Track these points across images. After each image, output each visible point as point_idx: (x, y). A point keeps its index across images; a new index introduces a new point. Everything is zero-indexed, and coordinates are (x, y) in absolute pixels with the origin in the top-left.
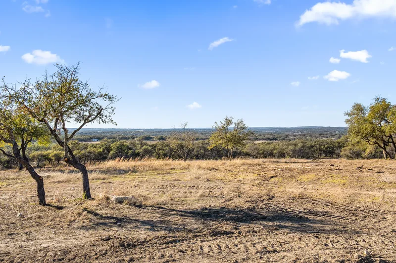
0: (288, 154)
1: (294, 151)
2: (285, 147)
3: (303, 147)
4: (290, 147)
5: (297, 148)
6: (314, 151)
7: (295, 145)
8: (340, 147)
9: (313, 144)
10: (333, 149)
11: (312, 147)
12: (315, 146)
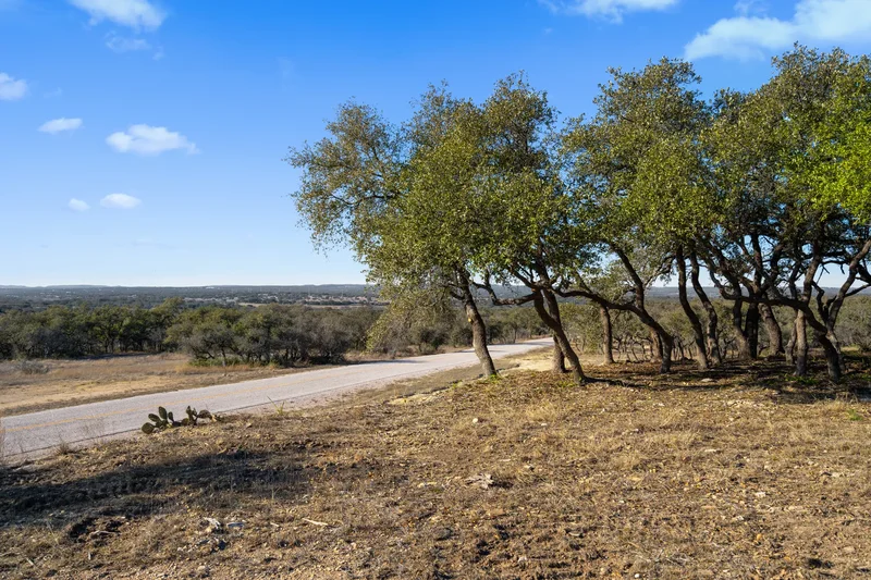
0: (22, 348)
1: (40, 339)
2: (13, 327)
3: (65, 326)
4: (26, 327)
5: (48, 331)
6: (94, 337)
7: (43, 322)
8: (161, 325)
9: (94, 318)
10: (143, 332)
11: (90, 325)
12: (97, 323)
